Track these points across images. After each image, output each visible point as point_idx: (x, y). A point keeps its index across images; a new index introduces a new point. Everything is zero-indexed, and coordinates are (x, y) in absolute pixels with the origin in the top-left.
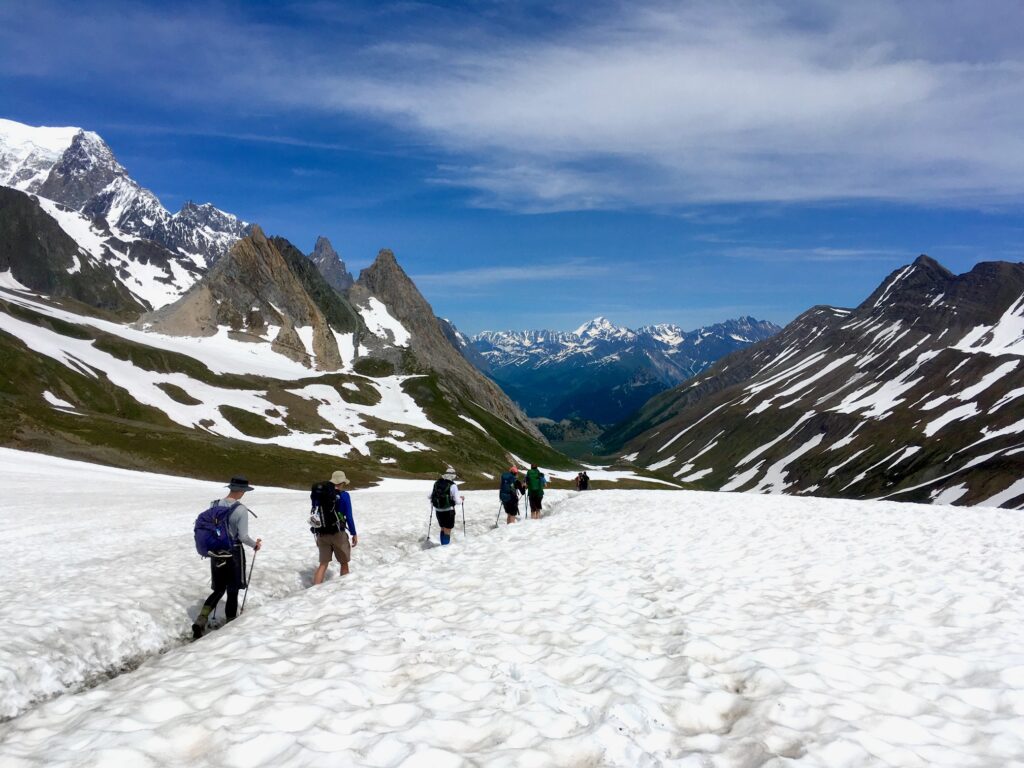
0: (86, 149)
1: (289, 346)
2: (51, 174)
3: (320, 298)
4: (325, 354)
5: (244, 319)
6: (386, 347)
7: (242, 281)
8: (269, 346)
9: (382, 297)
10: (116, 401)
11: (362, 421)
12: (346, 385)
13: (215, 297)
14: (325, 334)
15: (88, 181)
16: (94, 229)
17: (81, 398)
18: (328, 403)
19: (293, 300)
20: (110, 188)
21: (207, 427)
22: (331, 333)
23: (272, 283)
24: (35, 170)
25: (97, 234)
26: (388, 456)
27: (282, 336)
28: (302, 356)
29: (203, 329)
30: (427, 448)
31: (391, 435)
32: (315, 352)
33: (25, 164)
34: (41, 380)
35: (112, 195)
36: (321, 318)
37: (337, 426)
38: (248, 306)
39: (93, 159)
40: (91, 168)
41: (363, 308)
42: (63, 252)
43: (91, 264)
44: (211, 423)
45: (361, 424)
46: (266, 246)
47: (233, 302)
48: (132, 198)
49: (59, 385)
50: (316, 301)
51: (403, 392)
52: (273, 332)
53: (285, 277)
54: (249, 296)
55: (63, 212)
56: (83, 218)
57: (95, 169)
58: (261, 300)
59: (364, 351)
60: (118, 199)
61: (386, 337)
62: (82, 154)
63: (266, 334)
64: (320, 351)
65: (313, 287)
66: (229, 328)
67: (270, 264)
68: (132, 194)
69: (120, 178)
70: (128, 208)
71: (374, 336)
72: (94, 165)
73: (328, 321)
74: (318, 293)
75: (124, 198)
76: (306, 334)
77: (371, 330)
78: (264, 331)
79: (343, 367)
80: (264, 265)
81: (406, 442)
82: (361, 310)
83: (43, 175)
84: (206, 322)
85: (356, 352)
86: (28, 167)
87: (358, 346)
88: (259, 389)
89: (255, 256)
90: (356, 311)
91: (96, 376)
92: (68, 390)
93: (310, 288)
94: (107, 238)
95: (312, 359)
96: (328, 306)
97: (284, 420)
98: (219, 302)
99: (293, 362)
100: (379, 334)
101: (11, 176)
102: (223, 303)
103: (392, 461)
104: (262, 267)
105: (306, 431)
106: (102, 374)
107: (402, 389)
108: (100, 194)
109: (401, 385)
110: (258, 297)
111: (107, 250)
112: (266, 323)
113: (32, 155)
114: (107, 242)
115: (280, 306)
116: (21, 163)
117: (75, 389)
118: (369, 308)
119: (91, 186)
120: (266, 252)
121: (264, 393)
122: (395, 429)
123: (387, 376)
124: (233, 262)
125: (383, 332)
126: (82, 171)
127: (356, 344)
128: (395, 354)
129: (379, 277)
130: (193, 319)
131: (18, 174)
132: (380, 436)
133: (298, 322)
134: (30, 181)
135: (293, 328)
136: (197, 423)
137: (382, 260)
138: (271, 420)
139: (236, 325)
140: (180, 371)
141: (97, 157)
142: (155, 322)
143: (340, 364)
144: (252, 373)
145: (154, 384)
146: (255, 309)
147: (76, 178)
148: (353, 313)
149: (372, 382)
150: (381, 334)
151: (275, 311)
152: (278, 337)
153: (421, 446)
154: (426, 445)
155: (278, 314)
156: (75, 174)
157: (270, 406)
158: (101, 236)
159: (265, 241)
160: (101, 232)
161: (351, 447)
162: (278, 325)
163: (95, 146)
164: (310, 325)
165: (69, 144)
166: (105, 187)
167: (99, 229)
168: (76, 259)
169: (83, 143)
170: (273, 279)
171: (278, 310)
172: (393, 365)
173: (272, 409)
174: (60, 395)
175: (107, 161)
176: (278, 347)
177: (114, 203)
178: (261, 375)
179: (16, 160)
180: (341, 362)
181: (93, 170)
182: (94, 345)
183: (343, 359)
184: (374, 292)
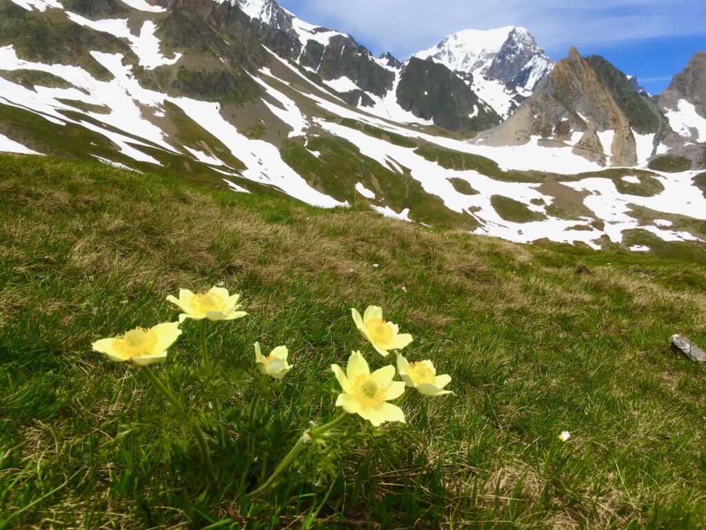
0: (516, 40)
1: (590, 148)
2: (494, 61)
3: (627, 105)
4: (621, 155)
5: (553, 129)
6: (687, 144)
7: (556, 96)
8: (570, 149)
9: (692, 98)
10: (407, 191)
11: (629, 210)
12: (626, 178)
13: (533, 113)
14: (627, 136)
15: (516, 62)
16: (506, 90)
17: (382, 188)
18: (598, 193)
19: (598, 108)
20: (529, 64)
21: (473, 213)
22: (632, 135)
23: (582, 95)
24: (485, 60)
25: (507, 94)
26: (641, 243)
27: (584, 140)
28: (598, 156)
29: (518, 139)
30: (694, 238)
31: (655, 224)
32: (612, 152)
33: (479, 57)
34: (358, 175)
35: (531, 68)
36: (624, 121)
37: (597, 215)
38: (558, 118)
39: (521, 46)
40: (519, 52)
41: (670, 110)
42: (467, 103)
43: (486, 110)
44: (479, 209)
45: (626, 213)
46: (579, 63)
47: (546, 116)
48: (543, 69)
49: (370, 178)
50: (621, 107)
51: (693, 185)
52: (577, 136)
53: (593, 88)
54: (560, 108)
55: (488, 81)
56: (500, 83)
57: (522, 52)
58: (570, 111)
59: (662, 149)
60: (535, 70)
61: (690, 134)
62: (513, 44)
63: (570, 140)
64: (618, 151)
65: (621, 95)
66: (540, 137)
67: (580, 79)
68: (544, 65)
69: (537, 56)
70: (541, 75)
71: (676, 135)
72: (521, 50)
73: (631, 124)
74: (624, 100)
75: (538, 69)
76: (607, 138)
77: (674, 130)
78: (569, 137)
79: (638, 164)
80: (577, 80)
81: (671, 231)
82: (667, 112)
83: (489, 63)
84: (522, 133)
85: (654, 151)
86: (481, 59)
87: (658, 144)
88: (536, 182)
89: (569, 74)
90: (662, 113)
91: (402, 172)
92: (375, 182)
93: (618, 96)
94: (514, 95)
95: (608, 159)
96: (632, 110)
97: (546, 208)
98: (536, 117)
99: (588, 162)
100: (681, 133)
101: (470, 67)
102: (539, 117)
103: (645, 249)
104: (574, 82)
105: (562, 218)
106: (407, 171)
107: (693, 182)
108: (522, 69)
109: (693, 179)
110: (567, 108)
111: (513, 104)
112: (572, 130)
113: (484, 50)
114: (514, 98)
115: (586, 115)
116: (477, 57)
117: (381, 182)
118: (676, 109)
119: (519, 65)
120: (579, 69)
121: (538, 185)
122: (662, 218)
123: (682, 171)
124: (550, 81)
125: (687, 130)
126: (513, 55)
127: (656, 143)
128: (696, 150)
129: (690, 79)
130: (513, 131)
131: (475, 65)
132: (641, 225)
133: (601, 127)
134: (482, 68)
135: (595, 133)
136: (466, 209)
137: (694, 63)
138: (533, 208)
139: (545, 133)
140: (473, 169)
141: (523, 44)
142: (486, 137)
143: (635, 161)
144: (535, 169)
145: (447, 179)
146: (564, 119)
147: (509, 61)
148: (659, 116)
149: (659, 175)
150: (685, 133)
151: (581, 119)
152: (580, 142)
153: (686, 236)
154: (693, 235)
155: (583, 121)
156: (509, 58)
157: (538, 195)
158: (510, 94)
159: (579, 59)
160: (511, 91)
161: (603, 233)
162: (582, 131)
163: (523, 37)
164: (612, 129)
165: (506, 38)
166: (526, 64)
167: (509, 90)
168: (475, 107)
169: (514, 36)
170: (582, 92)
171: (584, 118)
172: (691, 161)
173: (539, 198)
174: (368, 185)
175: (530, 46)
176: (578, 150)
177: (532, 74)
178: (542, 171)
179: (474, 56)
180: (636, 160)
181: (520, 53)
182: (415, 152)
183: (639, 157)
184: (683, 94)
